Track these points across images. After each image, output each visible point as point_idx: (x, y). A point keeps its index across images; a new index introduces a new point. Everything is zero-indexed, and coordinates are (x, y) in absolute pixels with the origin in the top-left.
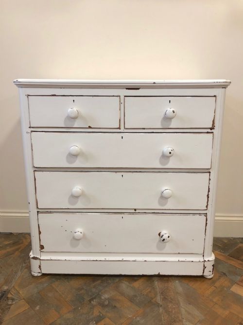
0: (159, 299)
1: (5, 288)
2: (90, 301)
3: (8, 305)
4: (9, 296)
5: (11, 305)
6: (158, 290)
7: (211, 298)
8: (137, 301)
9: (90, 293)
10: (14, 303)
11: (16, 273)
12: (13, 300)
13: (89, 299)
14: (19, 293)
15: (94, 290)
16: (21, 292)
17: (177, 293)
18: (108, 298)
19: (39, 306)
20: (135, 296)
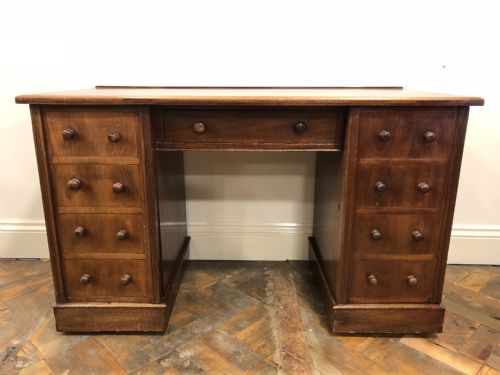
0: (277, 357)
1: (15, 342)
2: (159, 361)
3: (15, 368)
4: (20, 354)
5: (20, 369)
6: (277, 344)
7: (365, 353)
8: (240, 360)
9: (160, 350)
10: (26, 365)
11: (36, 319)
12: (25, 360)
13: (157, 358)
14: (36, 349)
15: (167, 344)
16: (40, 349)
17: (310, 347)
18: (191, 357)
19: (68, 371)
20: (237, 353)
